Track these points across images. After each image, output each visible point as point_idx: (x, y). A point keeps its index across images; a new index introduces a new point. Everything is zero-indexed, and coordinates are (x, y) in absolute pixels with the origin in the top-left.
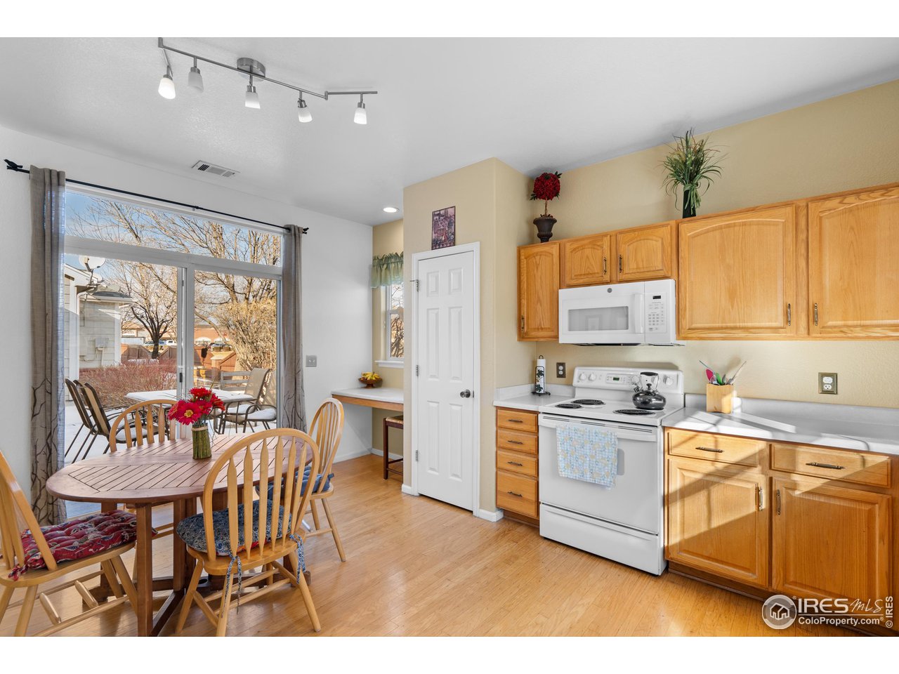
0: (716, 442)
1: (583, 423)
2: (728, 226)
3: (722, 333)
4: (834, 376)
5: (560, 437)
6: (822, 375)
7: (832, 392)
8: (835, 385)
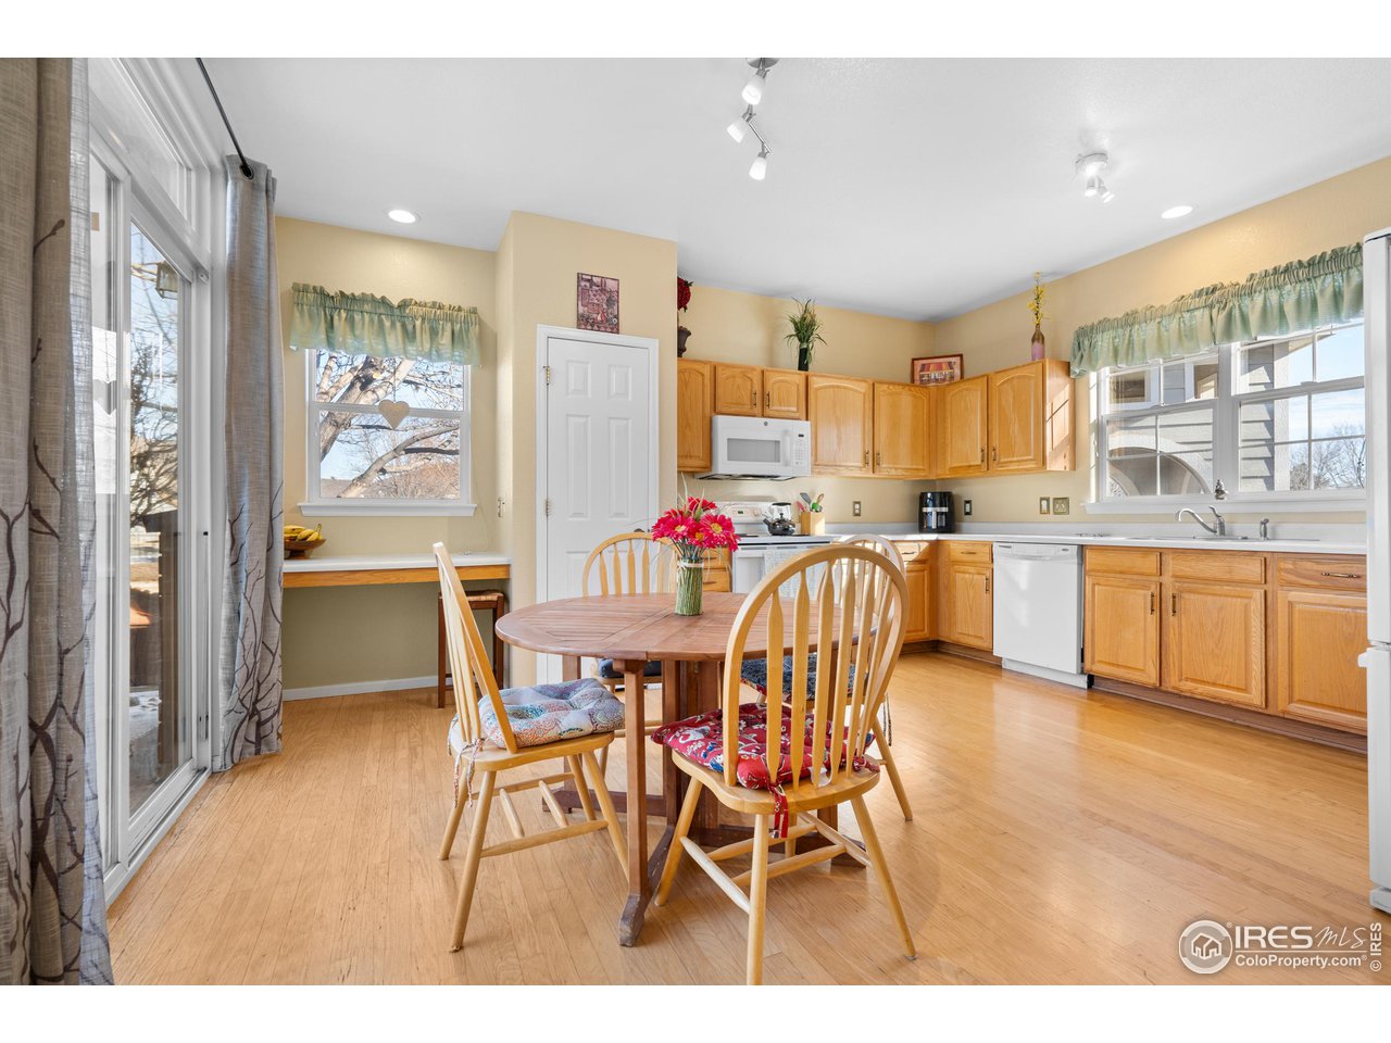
1: (778, 548)
6: (857, 503)
7: (858, 515)
8: (860, 510)
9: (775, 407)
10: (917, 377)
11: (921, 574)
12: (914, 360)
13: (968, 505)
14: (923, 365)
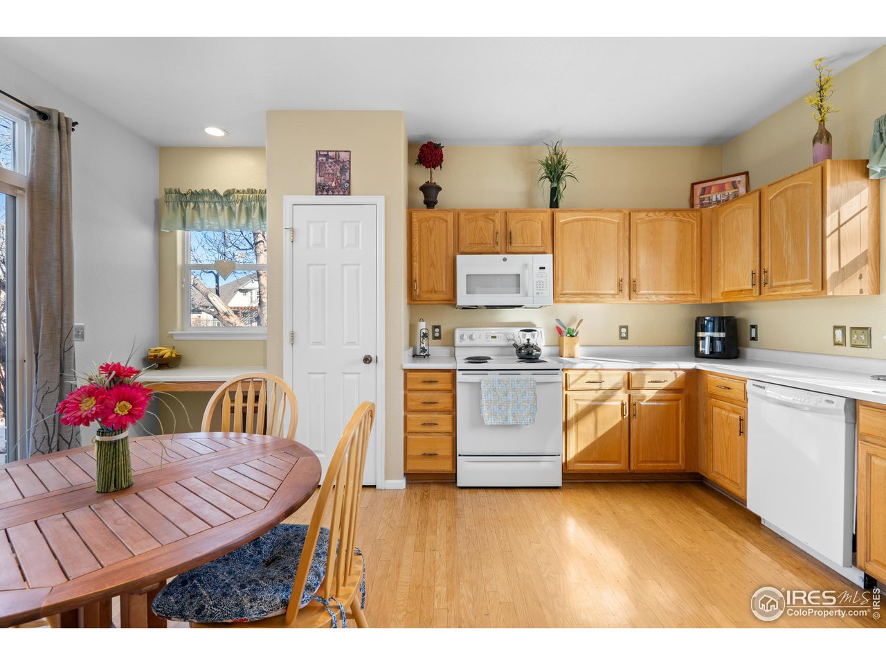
0: (600, 376)
1: (500, 374)
2: (586, 219)
3: (583, 297)
4: (626, 327)
5: (484, 389)
6: (621, 327)
7: (626, 338)
8: (627, 333)
9: (517, 243)
10: (697, 201)
11: (674, 403)
12: (693, 185)
13: (753, 330)
14: (704, 189)
